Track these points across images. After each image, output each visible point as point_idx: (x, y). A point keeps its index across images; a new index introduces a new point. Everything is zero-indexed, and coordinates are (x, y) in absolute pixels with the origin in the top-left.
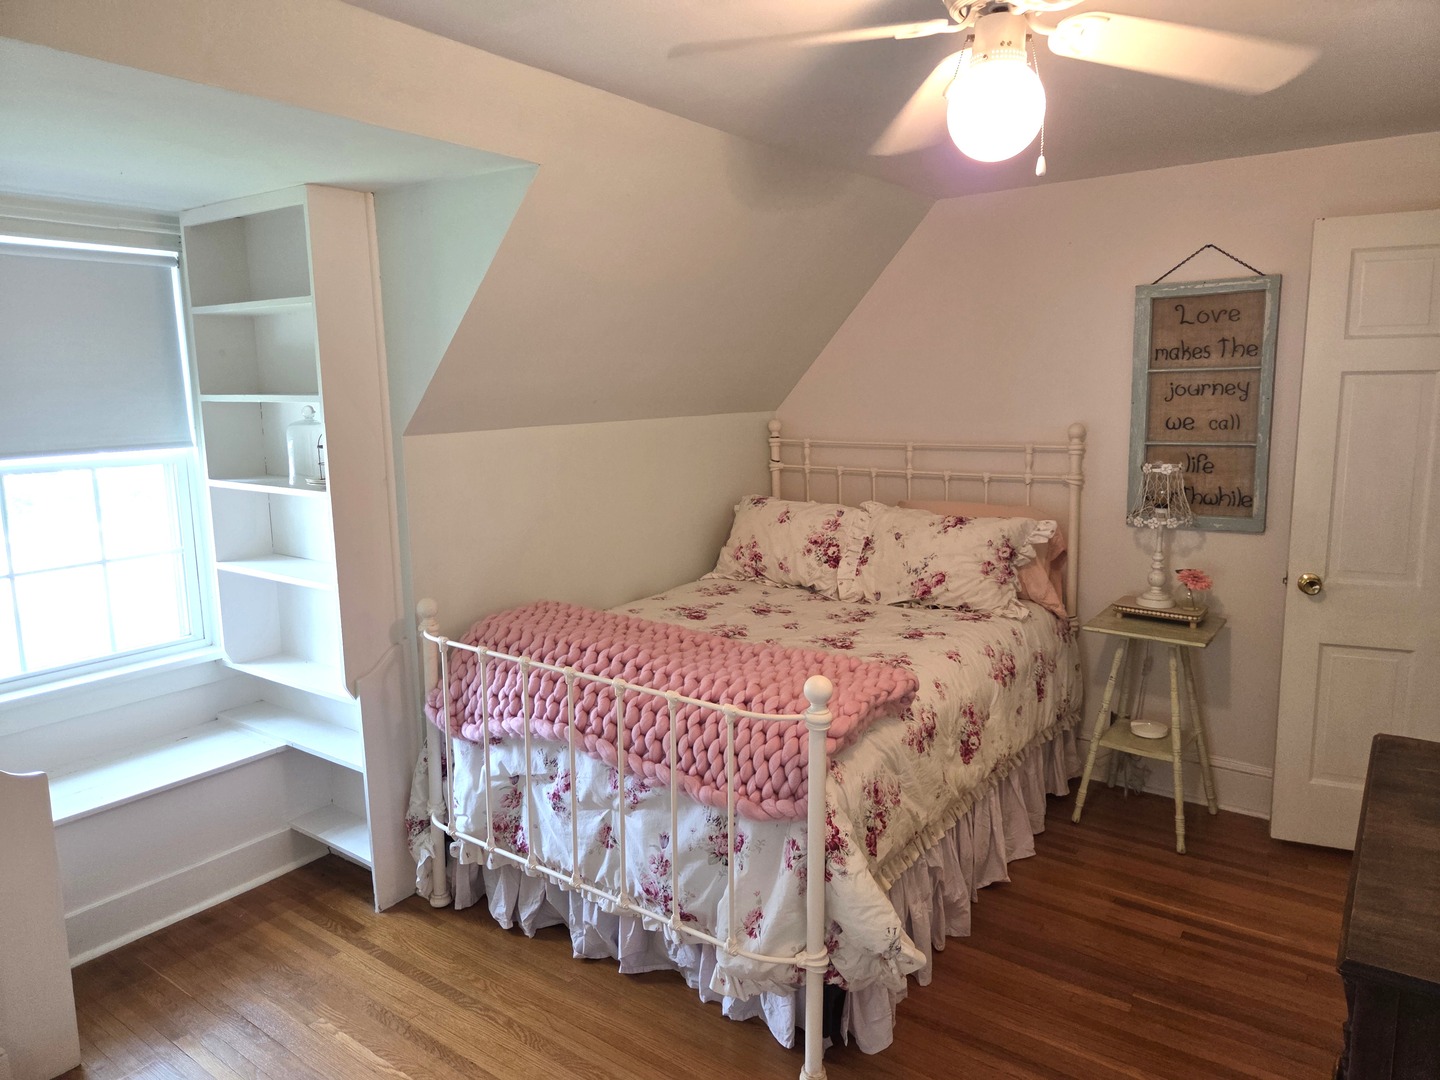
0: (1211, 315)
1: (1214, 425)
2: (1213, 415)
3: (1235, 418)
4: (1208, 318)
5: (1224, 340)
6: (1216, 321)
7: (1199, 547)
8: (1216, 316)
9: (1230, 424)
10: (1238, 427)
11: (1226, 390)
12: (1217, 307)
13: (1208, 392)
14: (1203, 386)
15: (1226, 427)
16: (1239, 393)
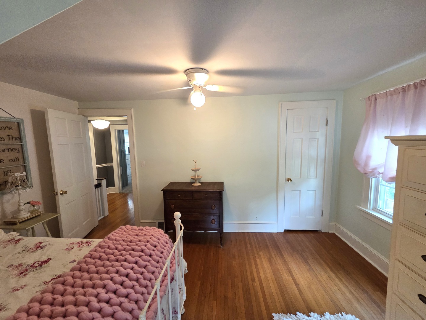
0: (2, 127)
1: (11, 161)
2: (9, 158)
3: (17, 159)
4: (2, 129)
5: (9, 135)
6: (5, 129)
7: (13, 198)
8: (4, 128)
9: (16, 160)
10: (18, 161)
11: (12, 150)
12: (4, 125)
13: (6, 151)
14: (5, 149)
15: (15, 161)
16: (17, 151)
